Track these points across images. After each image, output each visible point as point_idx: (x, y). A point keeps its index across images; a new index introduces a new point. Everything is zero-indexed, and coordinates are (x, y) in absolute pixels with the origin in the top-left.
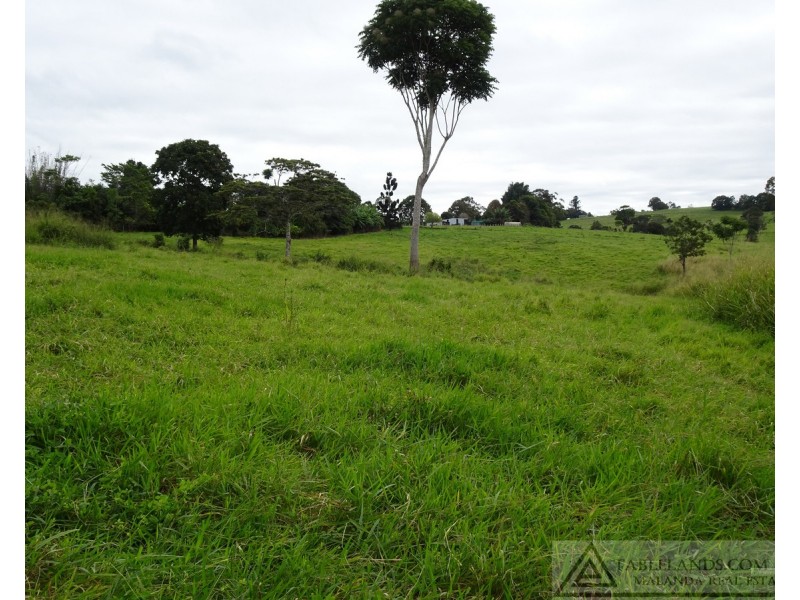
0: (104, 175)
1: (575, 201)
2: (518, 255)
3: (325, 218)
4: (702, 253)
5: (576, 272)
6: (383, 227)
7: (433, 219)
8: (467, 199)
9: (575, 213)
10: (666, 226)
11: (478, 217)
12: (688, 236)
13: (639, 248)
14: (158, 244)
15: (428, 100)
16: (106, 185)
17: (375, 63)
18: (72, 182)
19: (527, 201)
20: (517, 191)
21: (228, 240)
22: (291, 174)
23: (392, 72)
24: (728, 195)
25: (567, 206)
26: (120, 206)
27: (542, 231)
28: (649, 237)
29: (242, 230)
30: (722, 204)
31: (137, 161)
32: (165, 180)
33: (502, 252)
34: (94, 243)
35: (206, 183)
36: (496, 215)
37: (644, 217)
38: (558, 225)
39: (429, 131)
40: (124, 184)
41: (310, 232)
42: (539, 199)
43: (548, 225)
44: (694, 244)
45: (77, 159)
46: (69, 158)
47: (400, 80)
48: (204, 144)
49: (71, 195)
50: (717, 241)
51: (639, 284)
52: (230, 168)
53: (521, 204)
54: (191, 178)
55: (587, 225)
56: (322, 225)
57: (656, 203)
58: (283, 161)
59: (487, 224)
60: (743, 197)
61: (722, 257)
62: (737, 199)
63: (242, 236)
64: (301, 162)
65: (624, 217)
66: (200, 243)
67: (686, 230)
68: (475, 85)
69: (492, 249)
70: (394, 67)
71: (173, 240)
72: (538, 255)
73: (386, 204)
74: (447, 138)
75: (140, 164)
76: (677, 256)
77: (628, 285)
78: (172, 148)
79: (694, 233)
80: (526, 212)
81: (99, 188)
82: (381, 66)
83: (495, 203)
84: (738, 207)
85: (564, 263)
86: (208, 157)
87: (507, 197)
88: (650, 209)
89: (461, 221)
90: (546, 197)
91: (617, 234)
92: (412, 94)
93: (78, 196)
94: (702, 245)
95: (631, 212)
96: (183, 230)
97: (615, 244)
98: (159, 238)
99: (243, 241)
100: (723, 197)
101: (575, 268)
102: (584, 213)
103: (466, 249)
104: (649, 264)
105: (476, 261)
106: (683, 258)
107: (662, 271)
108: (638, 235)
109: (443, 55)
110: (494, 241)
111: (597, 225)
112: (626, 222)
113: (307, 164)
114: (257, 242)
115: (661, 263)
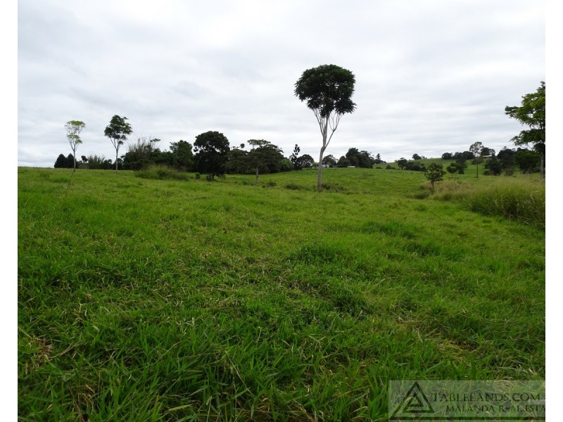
0: (171, 147)
1: (378, 156)
2: (356, 181)
3: (268, 165)
4: (442, 180)
5: (382, 189)
6: (294, 169)
7: (316, 165)
8: (330, 156)
9: (379, 161)
10: (421, 167)
11: (335, 164)
12: (435, 172)
13: (411, 177)
14: (198, 177)
15: (325, 113)
16: (172, 152)
17: (302, 98)
18: (157, 150)
19: (357, 156)
20: (353, 152)
21: (227, 176)
22: (258, 146)
23: (309, 102)
24: (450, 153)
25: (375, 158)
26: (178, 161)
27: (366, 170)
28: (415, 172)
29: (232, 171)
30: (447, 157)
31: (184, 140)
32: (200, 149)
33: (349, 180)
34: (180, 178)
35: (218, 151)
36: (343, 163)
37: (411, 163)
38: (372, 167)
39: (326, 127)
40: (179, 152)
41: (262, 172)
42: (363, 155)
43: (367, 167)
44: (438, 176)
45: (159, 140)
46: (156, 140)
47: (313, 105)
48: (216, 133)
49: (157, 156)
50: (449, 174)
51: (413, 194)
52: (228, 143)
53: (355, 157)
54: (211, 148)
55: (384, 167)
56: (267, 168)
57: (416, 157)
58: (255, 141)
59: (340, 167)
60: (457, 153)
61: (450, 181)
62: (454, 154)
63: (232, 174)
64: (262, 141)
65: (402, 163)
66: (216, 177)
67: (434, 169)
68: (346, 106)
69: (344, 179)
70: (309, 99)
71: (204, 176)
72: (365, 181)
73: (294, 159)
74: (334, 131)
75: (185, 142)
76: (430, 181)
77: (407, 195)
78: (203, 135)
79: (438, 171)
80: (357, 161)
81: (169, 153)
82: (305, 99)
83: (343, 157)
84: (454, 158)
85: (377, 184)
86: (218, 139)
87: (348, 155)
88: (413, 159)
89: (328, 166)
90: (366, 154)
91: (399, 171)
92: (318, 111)
93: (160, 157)
94: (442, 176)
95: (405, 161)
96: (208, 171)
97: (400, 176)
98: (197, 175)
99: (232, 176)
100: (447, 153)
101: (383, 187)
102: (382, 161)
103: (332, 179)
104: (417, 185)
105: (337, 184)
106: (432, 182)
107: (422, 188)
108: (409, 172)
109: (332, 94)
110: (344, 175)
111: (389, 167)
112: (403, 166)
113: (265, 142)
114: (239, 176)
115: (421, 184)
